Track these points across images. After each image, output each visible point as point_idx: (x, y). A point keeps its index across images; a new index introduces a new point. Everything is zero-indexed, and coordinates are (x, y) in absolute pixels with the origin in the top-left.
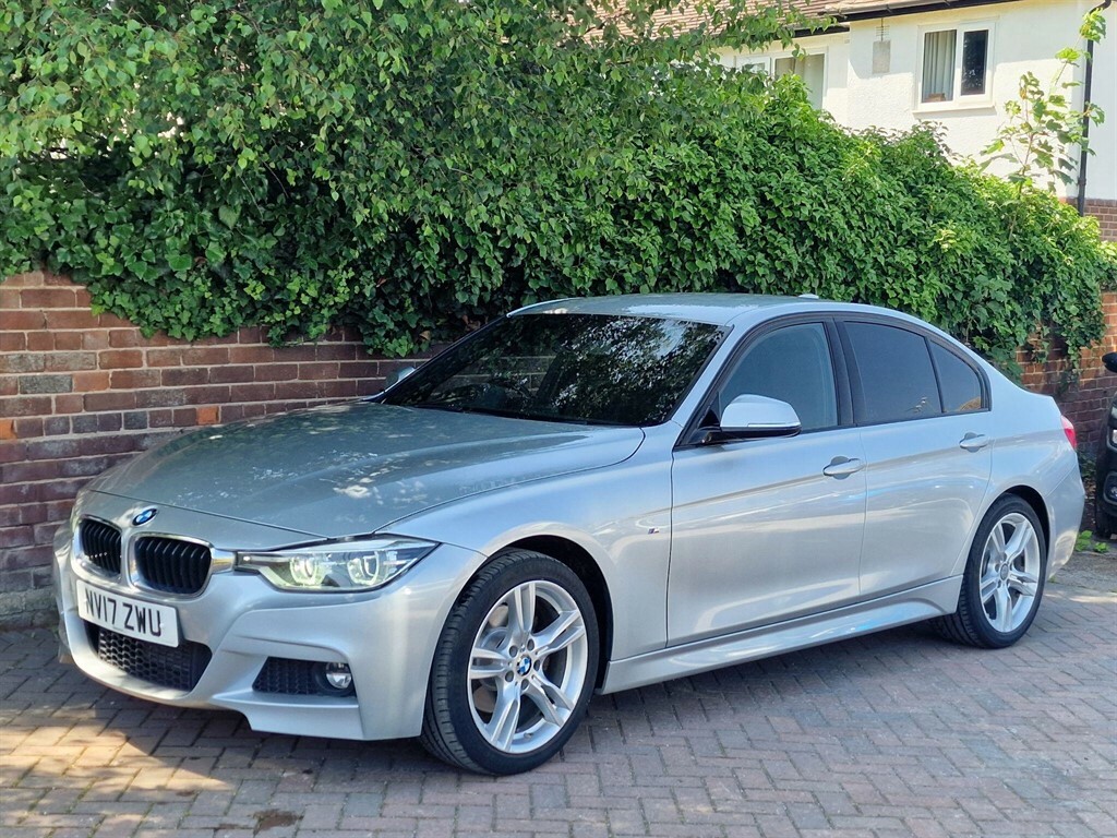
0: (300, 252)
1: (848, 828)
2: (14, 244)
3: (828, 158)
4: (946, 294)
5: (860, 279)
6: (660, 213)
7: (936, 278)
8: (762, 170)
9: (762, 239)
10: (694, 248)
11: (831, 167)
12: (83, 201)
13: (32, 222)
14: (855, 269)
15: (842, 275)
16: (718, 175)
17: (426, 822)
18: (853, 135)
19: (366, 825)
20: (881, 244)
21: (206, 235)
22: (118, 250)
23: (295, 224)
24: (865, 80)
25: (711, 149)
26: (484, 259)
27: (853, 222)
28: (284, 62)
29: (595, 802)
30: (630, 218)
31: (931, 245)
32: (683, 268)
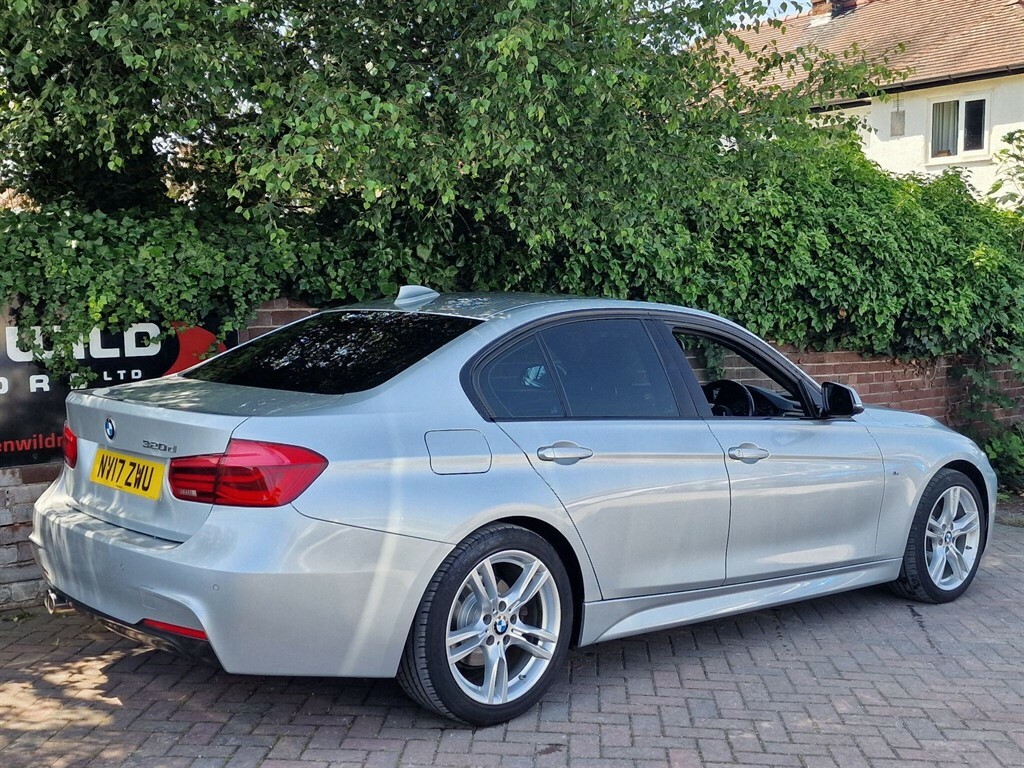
0: (476, 279)
1: (960, 740)
2: (268, 277)
3: (880, 196)
4: (977, 302)
5: (910, 292)
6: (750, 241)
7: (970, 290)
8: (829, 206)
9: (831, 260)
10: (777, 268)
11: (884, 203)
12: (318, 243)
13: (281, 260)
14: (905, 283)
15: (894, 289)
16: (796, 210)
17: (607, 727)
18: (898, 178)
19: (560, 729)
20: (925, 263)
21: (407, 267)
22: (344, 278)
23: (472, 257)
24: (886, 143)
25: (790, 190)
26: (614, 281)
27: (903, 246)
28: (478, 124)
29: (742, 714)
30: (726, 246)
31: (965, 263)
32: (769, 285)
